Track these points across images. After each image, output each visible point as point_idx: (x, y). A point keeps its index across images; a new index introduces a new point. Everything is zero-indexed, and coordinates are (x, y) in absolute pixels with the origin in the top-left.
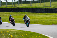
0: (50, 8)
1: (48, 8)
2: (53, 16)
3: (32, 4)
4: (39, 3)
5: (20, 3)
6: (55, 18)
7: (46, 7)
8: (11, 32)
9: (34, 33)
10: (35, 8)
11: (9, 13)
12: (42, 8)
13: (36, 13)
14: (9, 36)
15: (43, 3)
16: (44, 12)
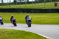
0: (44, 8)
1: (42, 8)
2: (47, 16)
3: (27, 5)
4: (33, 3)
5: (15, 4)
6: (49, 19)
7: (40, 8)
8: (6, 31)
9: (29, 32)
10: (29, 9)
11: (5, 13)
12: (36, 9)
13: (31, 14)
14: (4, 36)
15: (38, 4)
16: (38, 13)
